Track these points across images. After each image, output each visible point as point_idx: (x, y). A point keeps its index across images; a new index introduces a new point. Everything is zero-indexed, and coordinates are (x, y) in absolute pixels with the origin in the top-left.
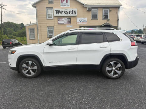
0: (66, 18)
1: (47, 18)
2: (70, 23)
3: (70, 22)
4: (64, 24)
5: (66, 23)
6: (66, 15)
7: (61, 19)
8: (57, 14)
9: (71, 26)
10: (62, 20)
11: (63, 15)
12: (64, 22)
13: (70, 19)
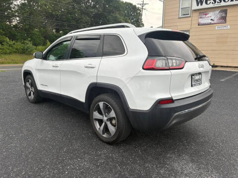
0: (217, 12)
1: (180, 16)
2: (225, 21)
3: (224, 19)
4: (210, 24)
5: (215, 21)
6: (216, 5)
7: (206, 14)
8: (198, 5)
9: (225, 28)
10: (207, 16)
11: (211, 5)
12: (212, 20)
13: (225, 12)
